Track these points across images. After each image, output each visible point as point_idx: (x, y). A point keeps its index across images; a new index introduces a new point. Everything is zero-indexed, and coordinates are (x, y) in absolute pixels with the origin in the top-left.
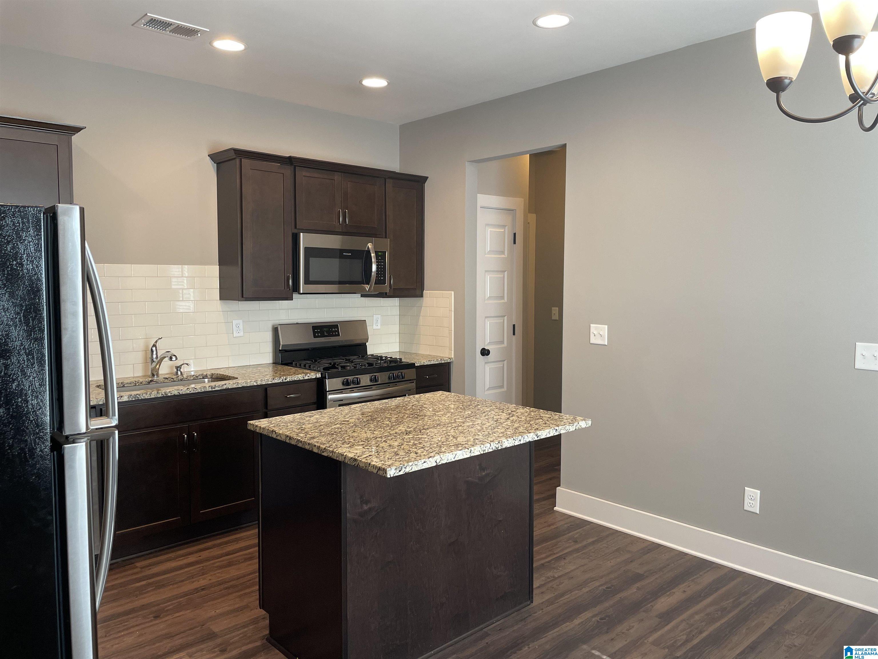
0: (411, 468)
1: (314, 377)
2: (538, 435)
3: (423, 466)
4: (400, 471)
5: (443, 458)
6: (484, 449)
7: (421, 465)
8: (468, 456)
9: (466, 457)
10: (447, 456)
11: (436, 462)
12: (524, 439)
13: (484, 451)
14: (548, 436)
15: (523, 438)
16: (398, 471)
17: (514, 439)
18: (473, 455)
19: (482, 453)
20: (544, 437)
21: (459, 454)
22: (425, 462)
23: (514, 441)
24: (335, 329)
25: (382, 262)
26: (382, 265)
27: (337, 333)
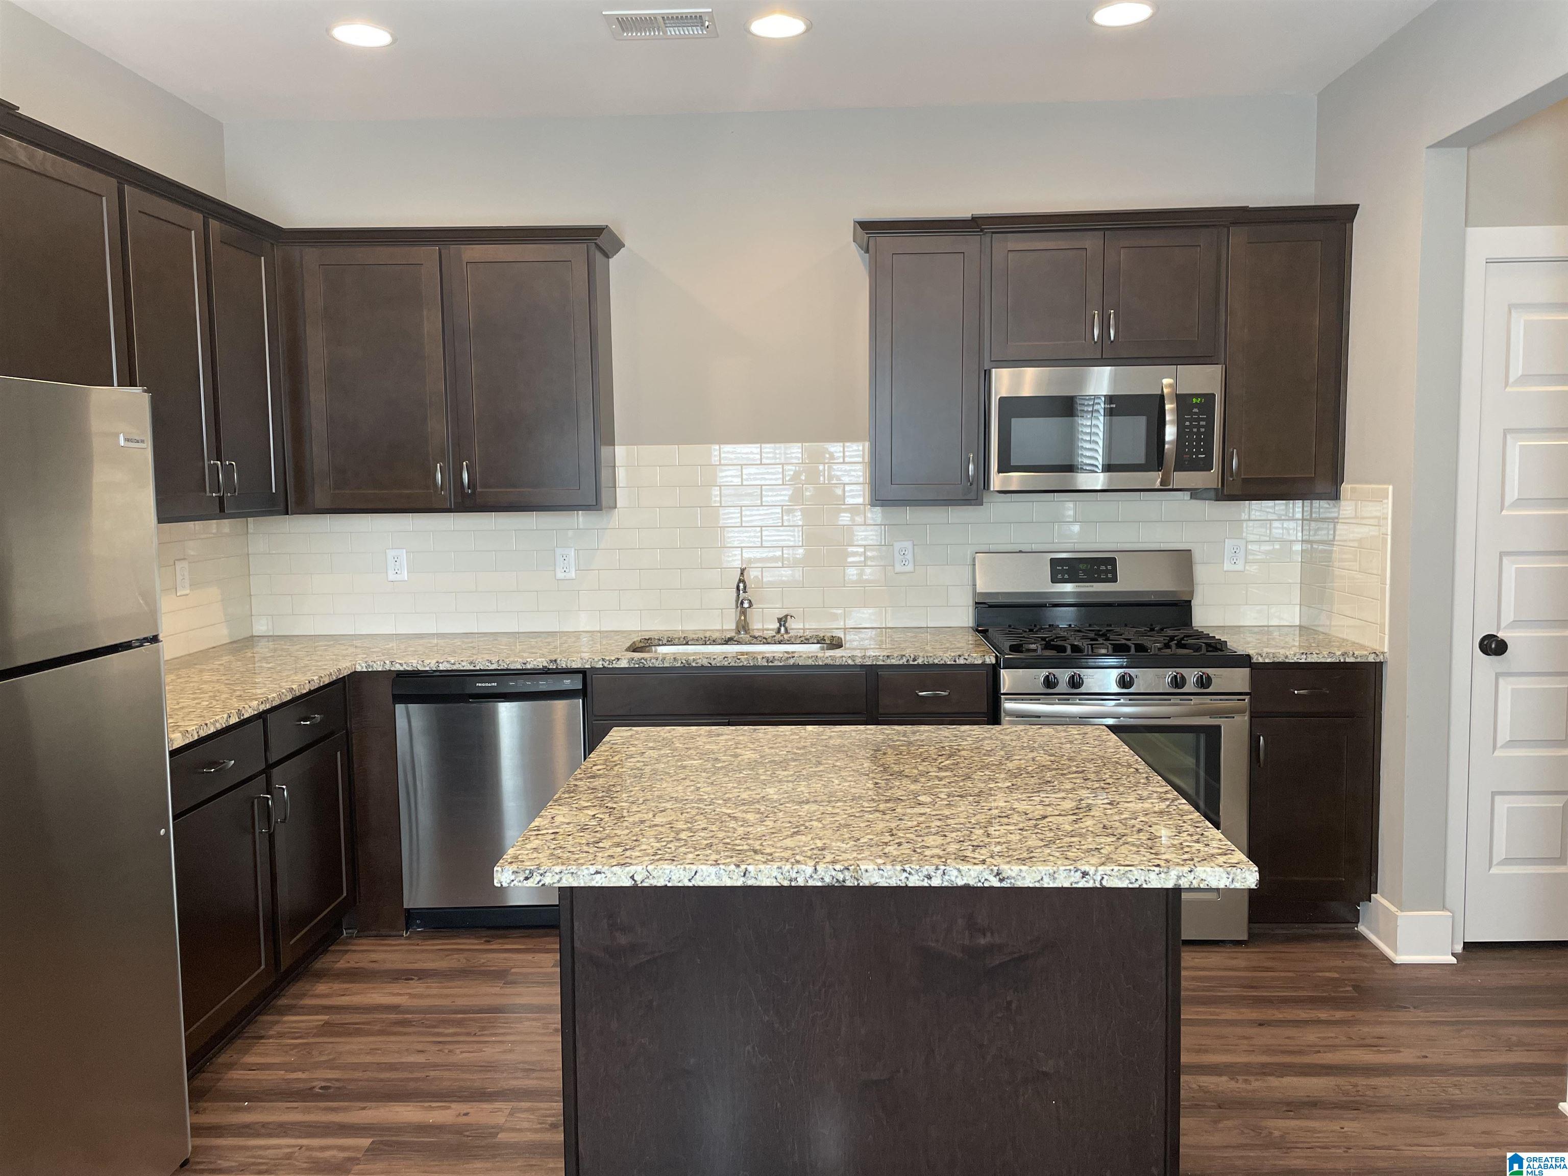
0: (557, 877)
1: (980, 662)
2: (1004, 875)
3: (592, 880)
4: (527, 879)
5: (654, 874)
6: (794, 875)
7: (588, 878)
8: (739, 883)
9: (729, 883)
10: (667, 872)
11: (632, 877)
12: (946, 877)
13: (791, 880)
15: (940, 872)
16: (522, 879)
17: (904, 870)
18: (751, 882)
19: (786, 883)
20: (1031, 885)
21: (706, 874)
22: (597, 873)
23: (905, 875)
24: (1106, 567)
25: (1203, 420)
26: (1203, 426)
27: (1110, 576)
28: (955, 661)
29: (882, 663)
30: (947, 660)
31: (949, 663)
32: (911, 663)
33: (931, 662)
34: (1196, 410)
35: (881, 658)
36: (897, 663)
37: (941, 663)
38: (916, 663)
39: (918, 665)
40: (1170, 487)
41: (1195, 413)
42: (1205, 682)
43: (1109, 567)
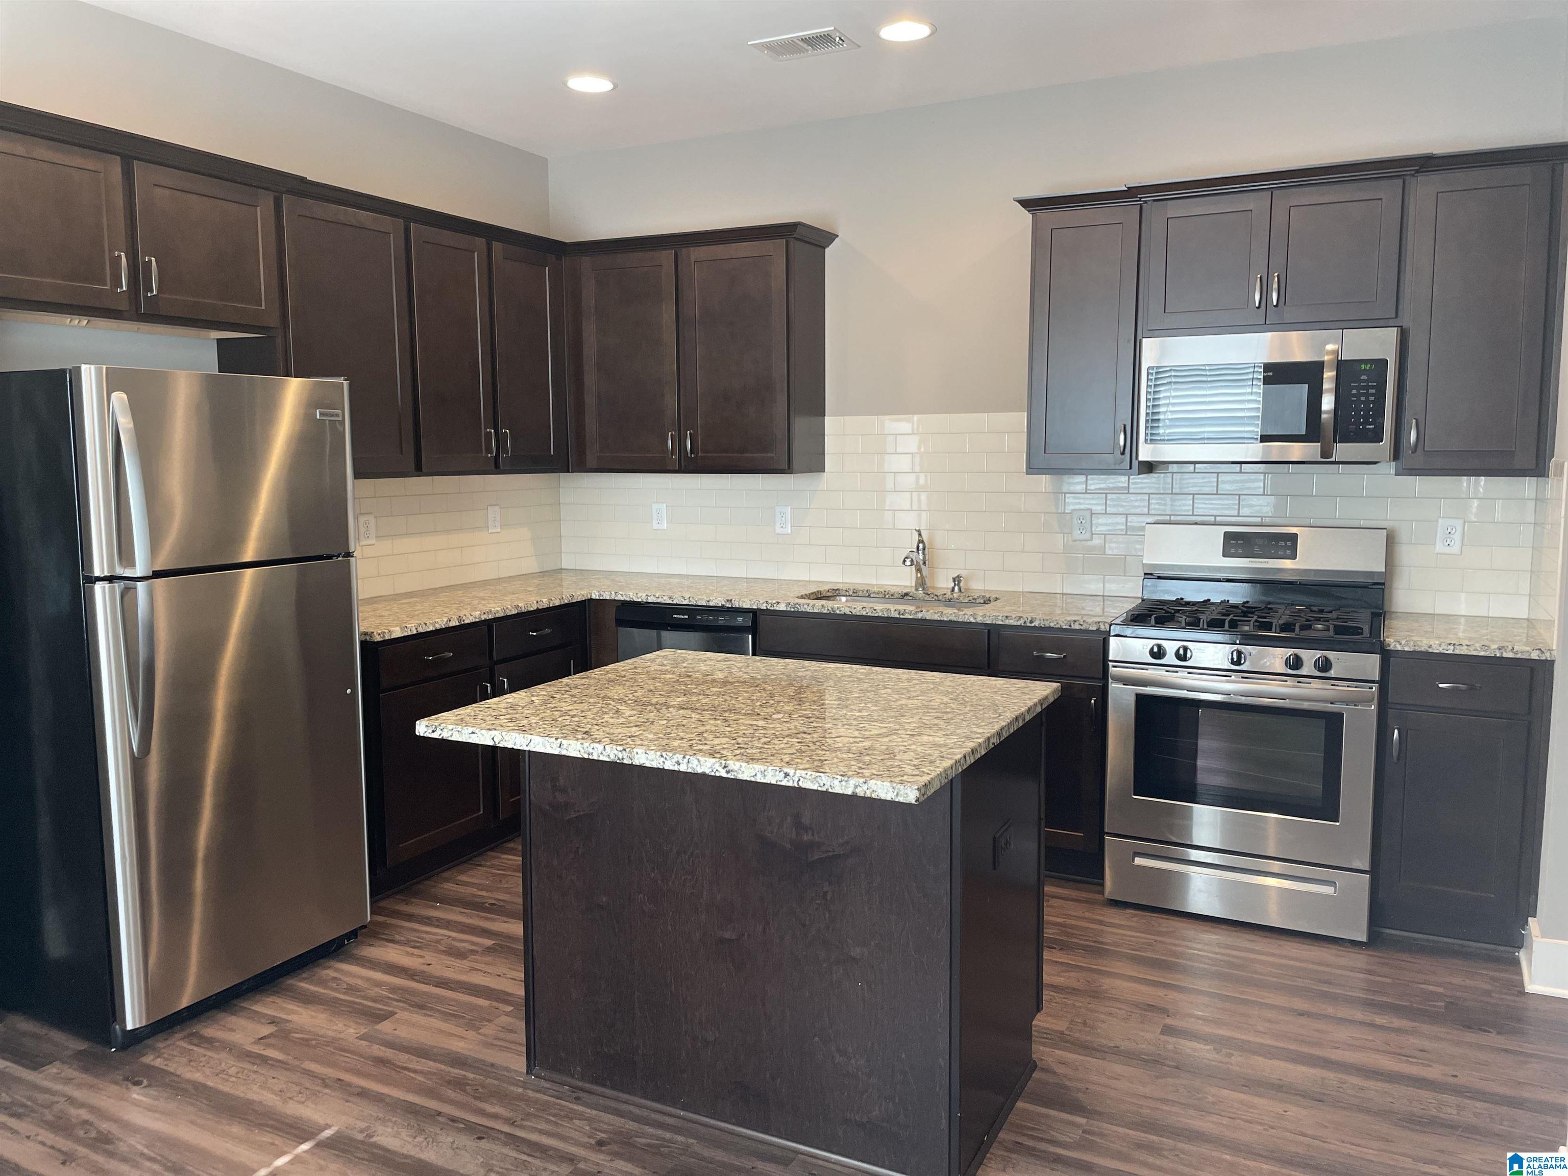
0: (450, 733)
2: (729, 768)
3: (470, 737)
4: (433, 731)
5: (506, 738)
6: (591, 751)
7: (467, 735)
8: (556, 752)
9: (551, 752)
10: (513, 737)
11: (493, 739)
12: (690, 765)
13: (589, 754)
14: (760, 779)
15: (686, 760)
16: (431, 731)
17: (662, 756)
18: (564, 753)
19: (586, 756)
20: (748, 779)
21: (536, 743)
22: (473, 733)
23: (663, 759)
24: (1286, 543)
25: (1373, 387)
26: (1372, 395)
27: (1288, 552)
28: (1070, 626)
29: (1001, 623)
30: (1062, 624)
31: (1064, 627)
32: (1028, 624)
33: (1047, 625)
34: (1364, 377)
35: (1000, 618)
36: (1015, 623)
37: (1057, 626)
38: (1033, 625)
39: (1035, 627)
40: (1333, 459)
41: (1364, 381)
42: (1324, 666)
43: (1289, 543)
